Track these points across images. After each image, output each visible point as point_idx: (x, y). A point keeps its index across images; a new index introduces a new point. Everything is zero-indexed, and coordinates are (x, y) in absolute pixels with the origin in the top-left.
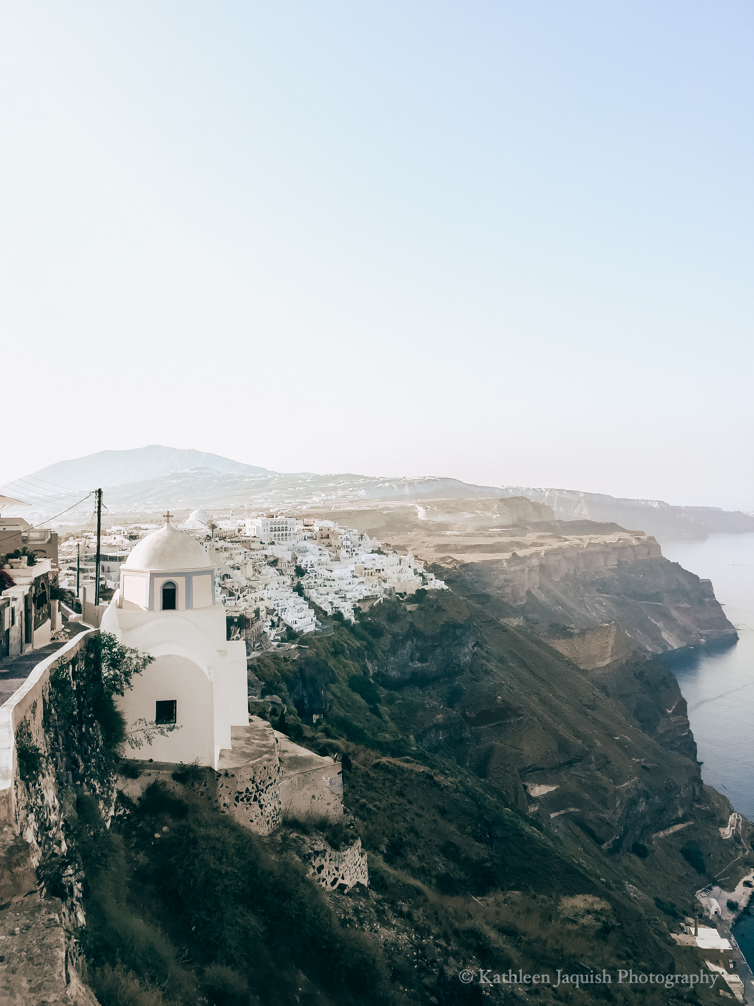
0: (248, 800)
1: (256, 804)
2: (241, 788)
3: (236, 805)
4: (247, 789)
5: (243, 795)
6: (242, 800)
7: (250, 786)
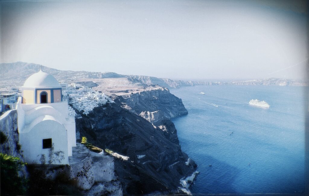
2: (79, 171)
3: (77, 178)
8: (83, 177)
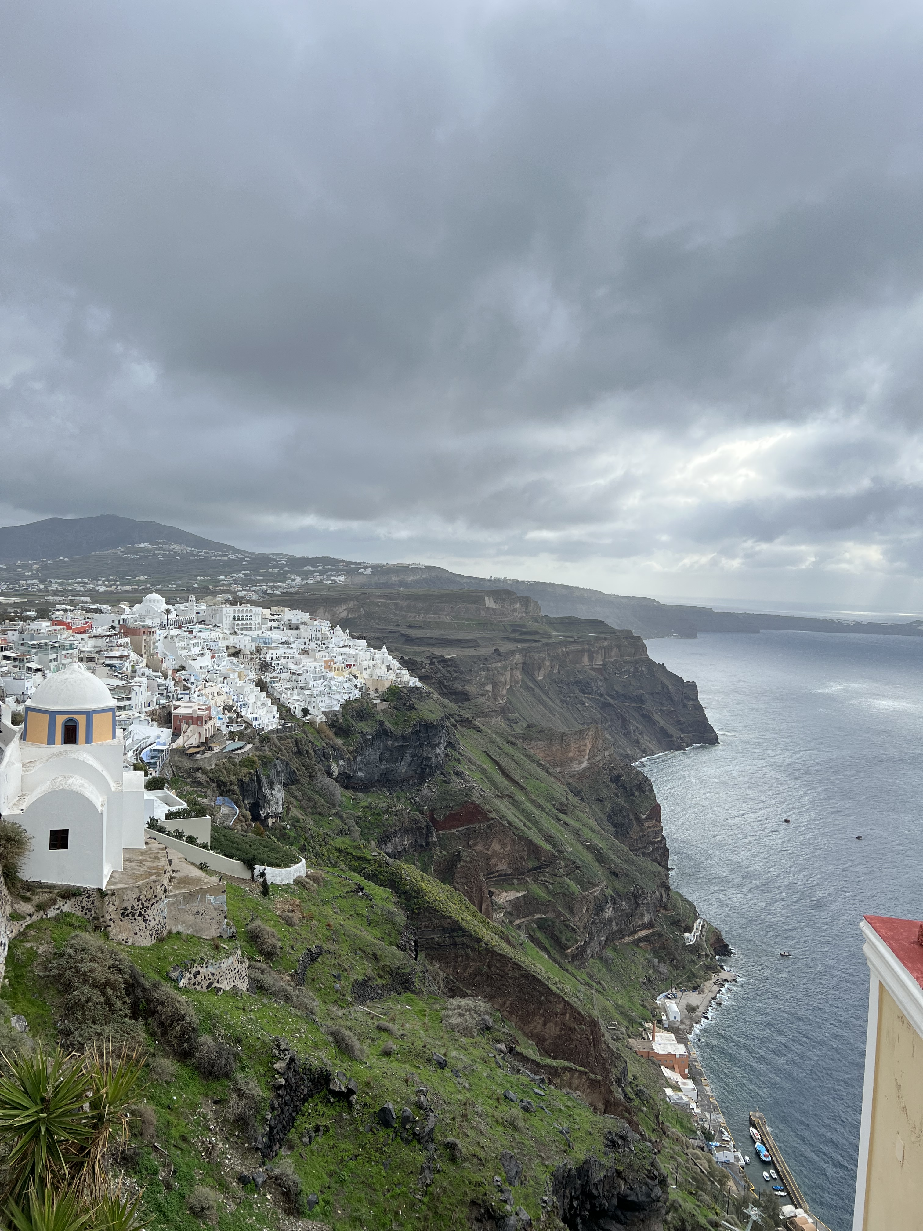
0: (133, 916)
1: (141, 919)
2: (127, 905)
3: (121, 920)
4: (133, 906)
6: (128, 916)
7: (135, 903)
8: (135, 919)
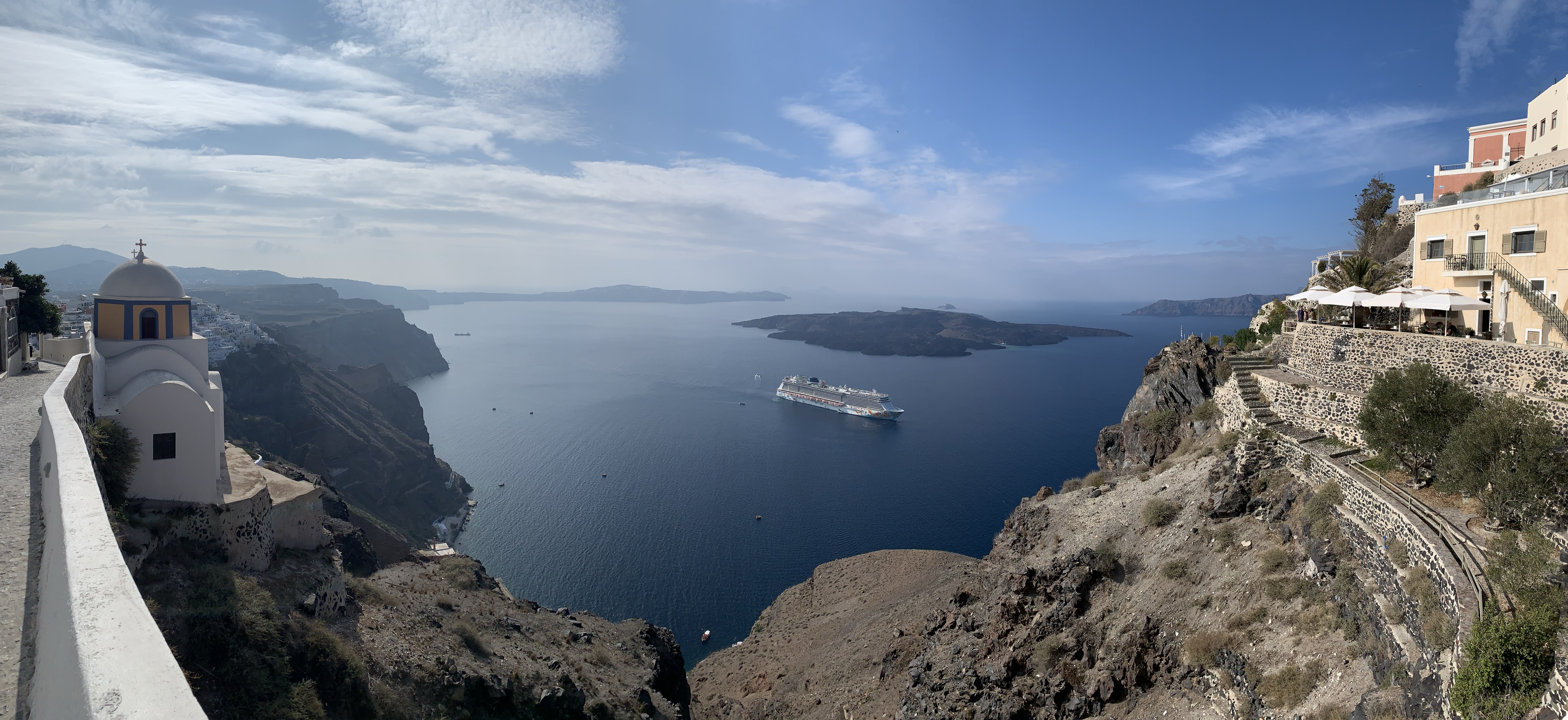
0: (249, 534)
1: (255, 537)
2: (242, 522)
3: (238, 541)
4: (248, 523)
5: (244, 530)
6: (243, 534)
7: (249, 519)
8: (251, 538)
